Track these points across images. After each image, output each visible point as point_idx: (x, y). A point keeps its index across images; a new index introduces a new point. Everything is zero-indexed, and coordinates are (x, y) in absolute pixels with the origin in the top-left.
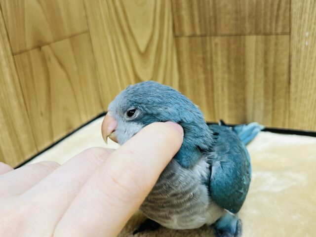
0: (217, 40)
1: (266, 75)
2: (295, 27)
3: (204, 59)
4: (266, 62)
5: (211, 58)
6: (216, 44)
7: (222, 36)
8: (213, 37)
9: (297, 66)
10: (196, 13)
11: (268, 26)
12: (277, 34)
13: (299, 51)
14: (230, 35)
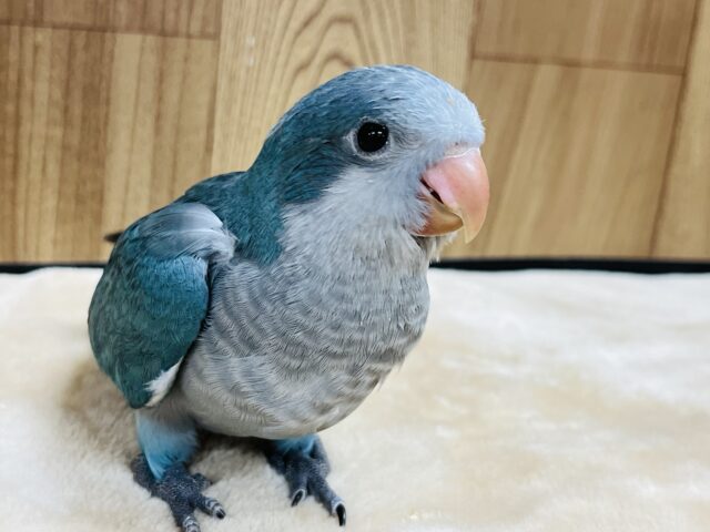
0: (43, 36)
1: (158, 130)
2: (227, 23)
4: (160, 99)
5: (20, 81)
6: (36, 48)
7: (55, 27)
8: (29, 29)
9: (228, 111)
11: (171, 16)
12: (189, 36)
13: (232, 78)
14: (74, 28)
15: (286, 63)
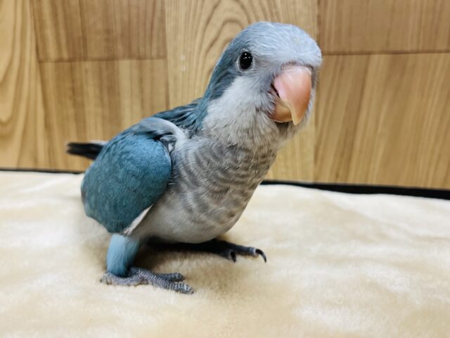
0: (88, 65)
1: (143, 107)
2: (170, 49)
3: (73, 90)
4: (142, 91)
5: (82, 87)
6: (86, 71)
7: (93, 60)
8: (83, 63)
9: (176, 96)
10: (62, 32)
11: (142, 49)
12: (152, 58)
13: (176, 78)
14: (100, 60)
15: (203, 68)
